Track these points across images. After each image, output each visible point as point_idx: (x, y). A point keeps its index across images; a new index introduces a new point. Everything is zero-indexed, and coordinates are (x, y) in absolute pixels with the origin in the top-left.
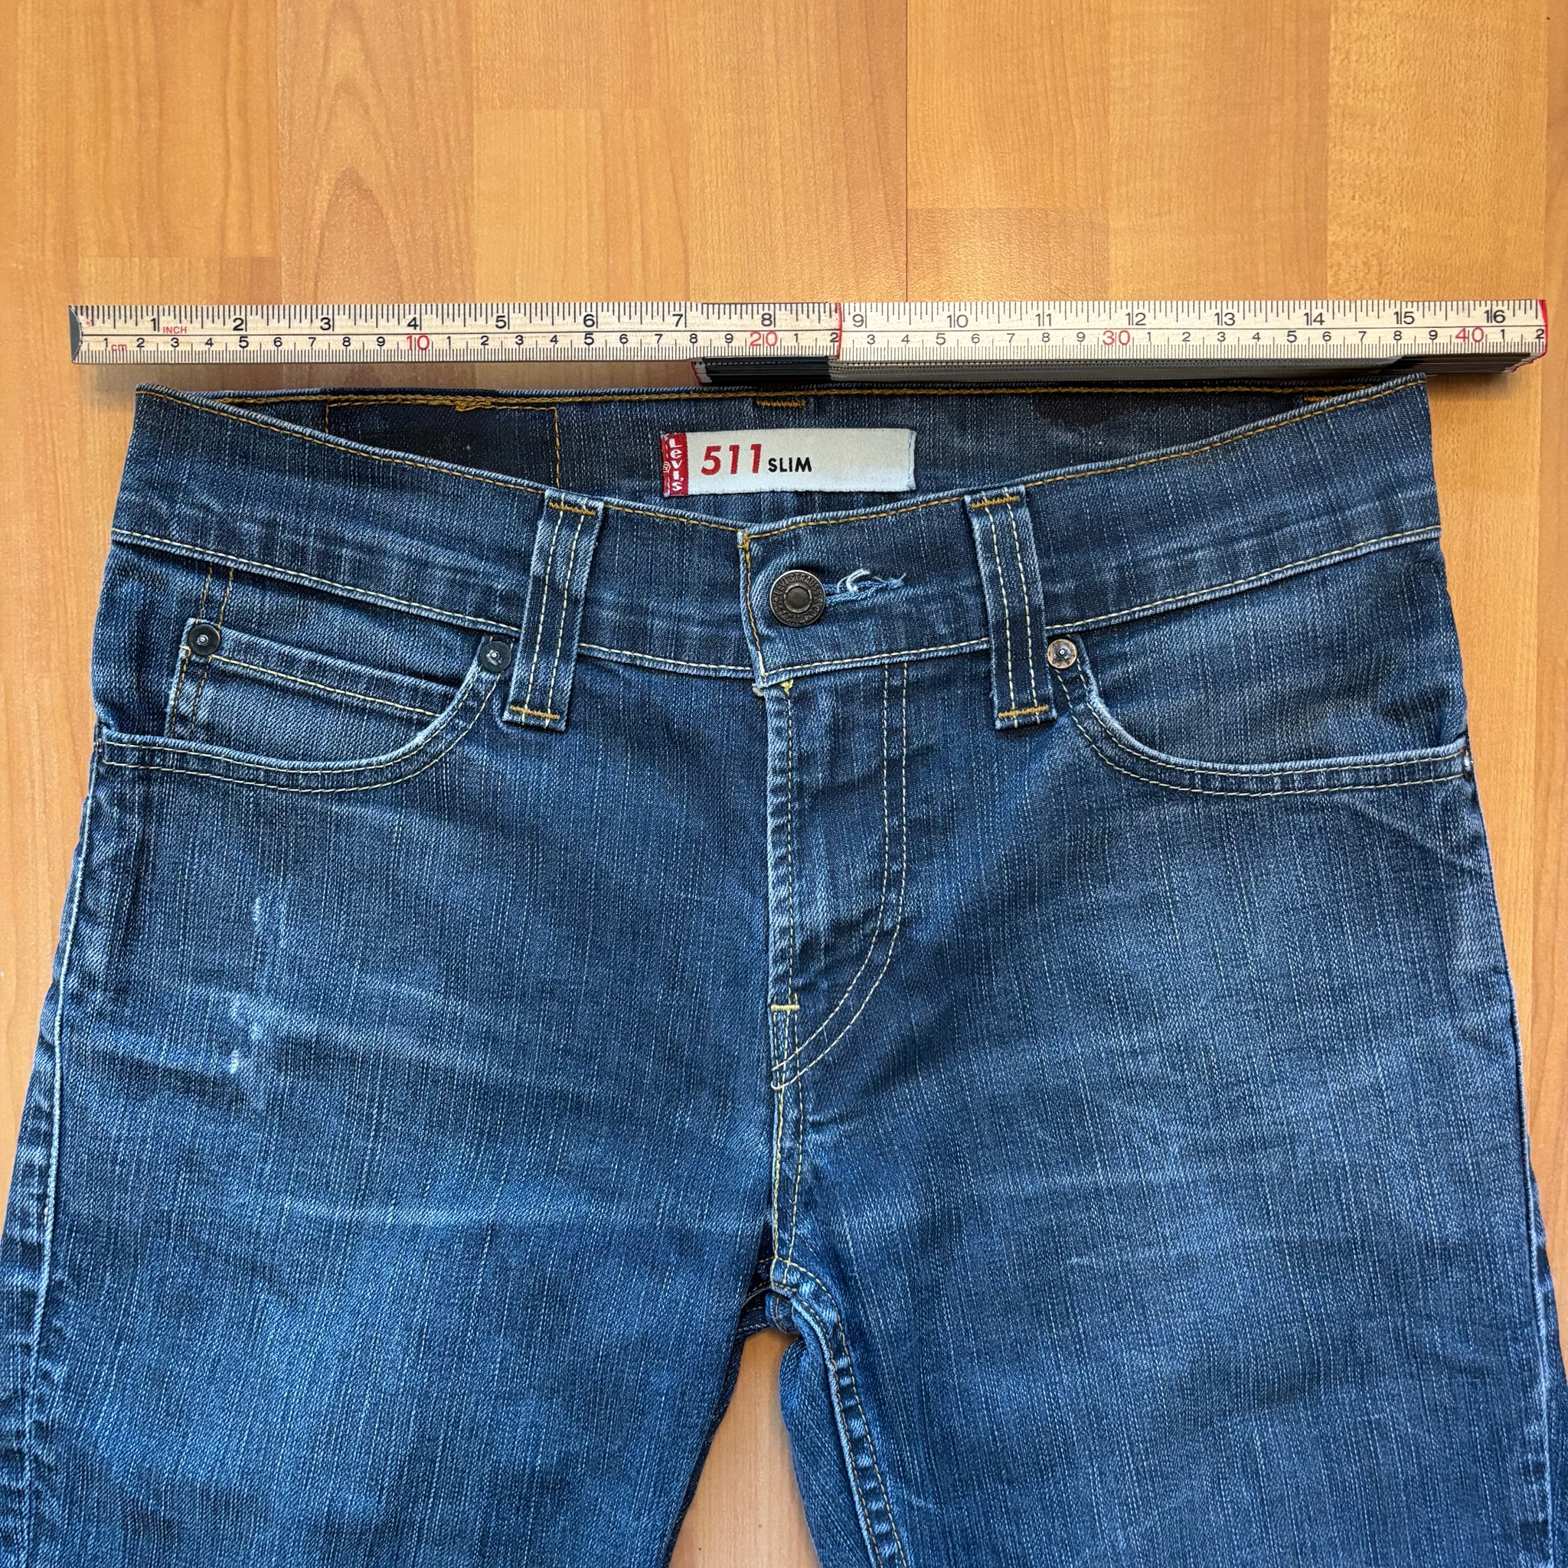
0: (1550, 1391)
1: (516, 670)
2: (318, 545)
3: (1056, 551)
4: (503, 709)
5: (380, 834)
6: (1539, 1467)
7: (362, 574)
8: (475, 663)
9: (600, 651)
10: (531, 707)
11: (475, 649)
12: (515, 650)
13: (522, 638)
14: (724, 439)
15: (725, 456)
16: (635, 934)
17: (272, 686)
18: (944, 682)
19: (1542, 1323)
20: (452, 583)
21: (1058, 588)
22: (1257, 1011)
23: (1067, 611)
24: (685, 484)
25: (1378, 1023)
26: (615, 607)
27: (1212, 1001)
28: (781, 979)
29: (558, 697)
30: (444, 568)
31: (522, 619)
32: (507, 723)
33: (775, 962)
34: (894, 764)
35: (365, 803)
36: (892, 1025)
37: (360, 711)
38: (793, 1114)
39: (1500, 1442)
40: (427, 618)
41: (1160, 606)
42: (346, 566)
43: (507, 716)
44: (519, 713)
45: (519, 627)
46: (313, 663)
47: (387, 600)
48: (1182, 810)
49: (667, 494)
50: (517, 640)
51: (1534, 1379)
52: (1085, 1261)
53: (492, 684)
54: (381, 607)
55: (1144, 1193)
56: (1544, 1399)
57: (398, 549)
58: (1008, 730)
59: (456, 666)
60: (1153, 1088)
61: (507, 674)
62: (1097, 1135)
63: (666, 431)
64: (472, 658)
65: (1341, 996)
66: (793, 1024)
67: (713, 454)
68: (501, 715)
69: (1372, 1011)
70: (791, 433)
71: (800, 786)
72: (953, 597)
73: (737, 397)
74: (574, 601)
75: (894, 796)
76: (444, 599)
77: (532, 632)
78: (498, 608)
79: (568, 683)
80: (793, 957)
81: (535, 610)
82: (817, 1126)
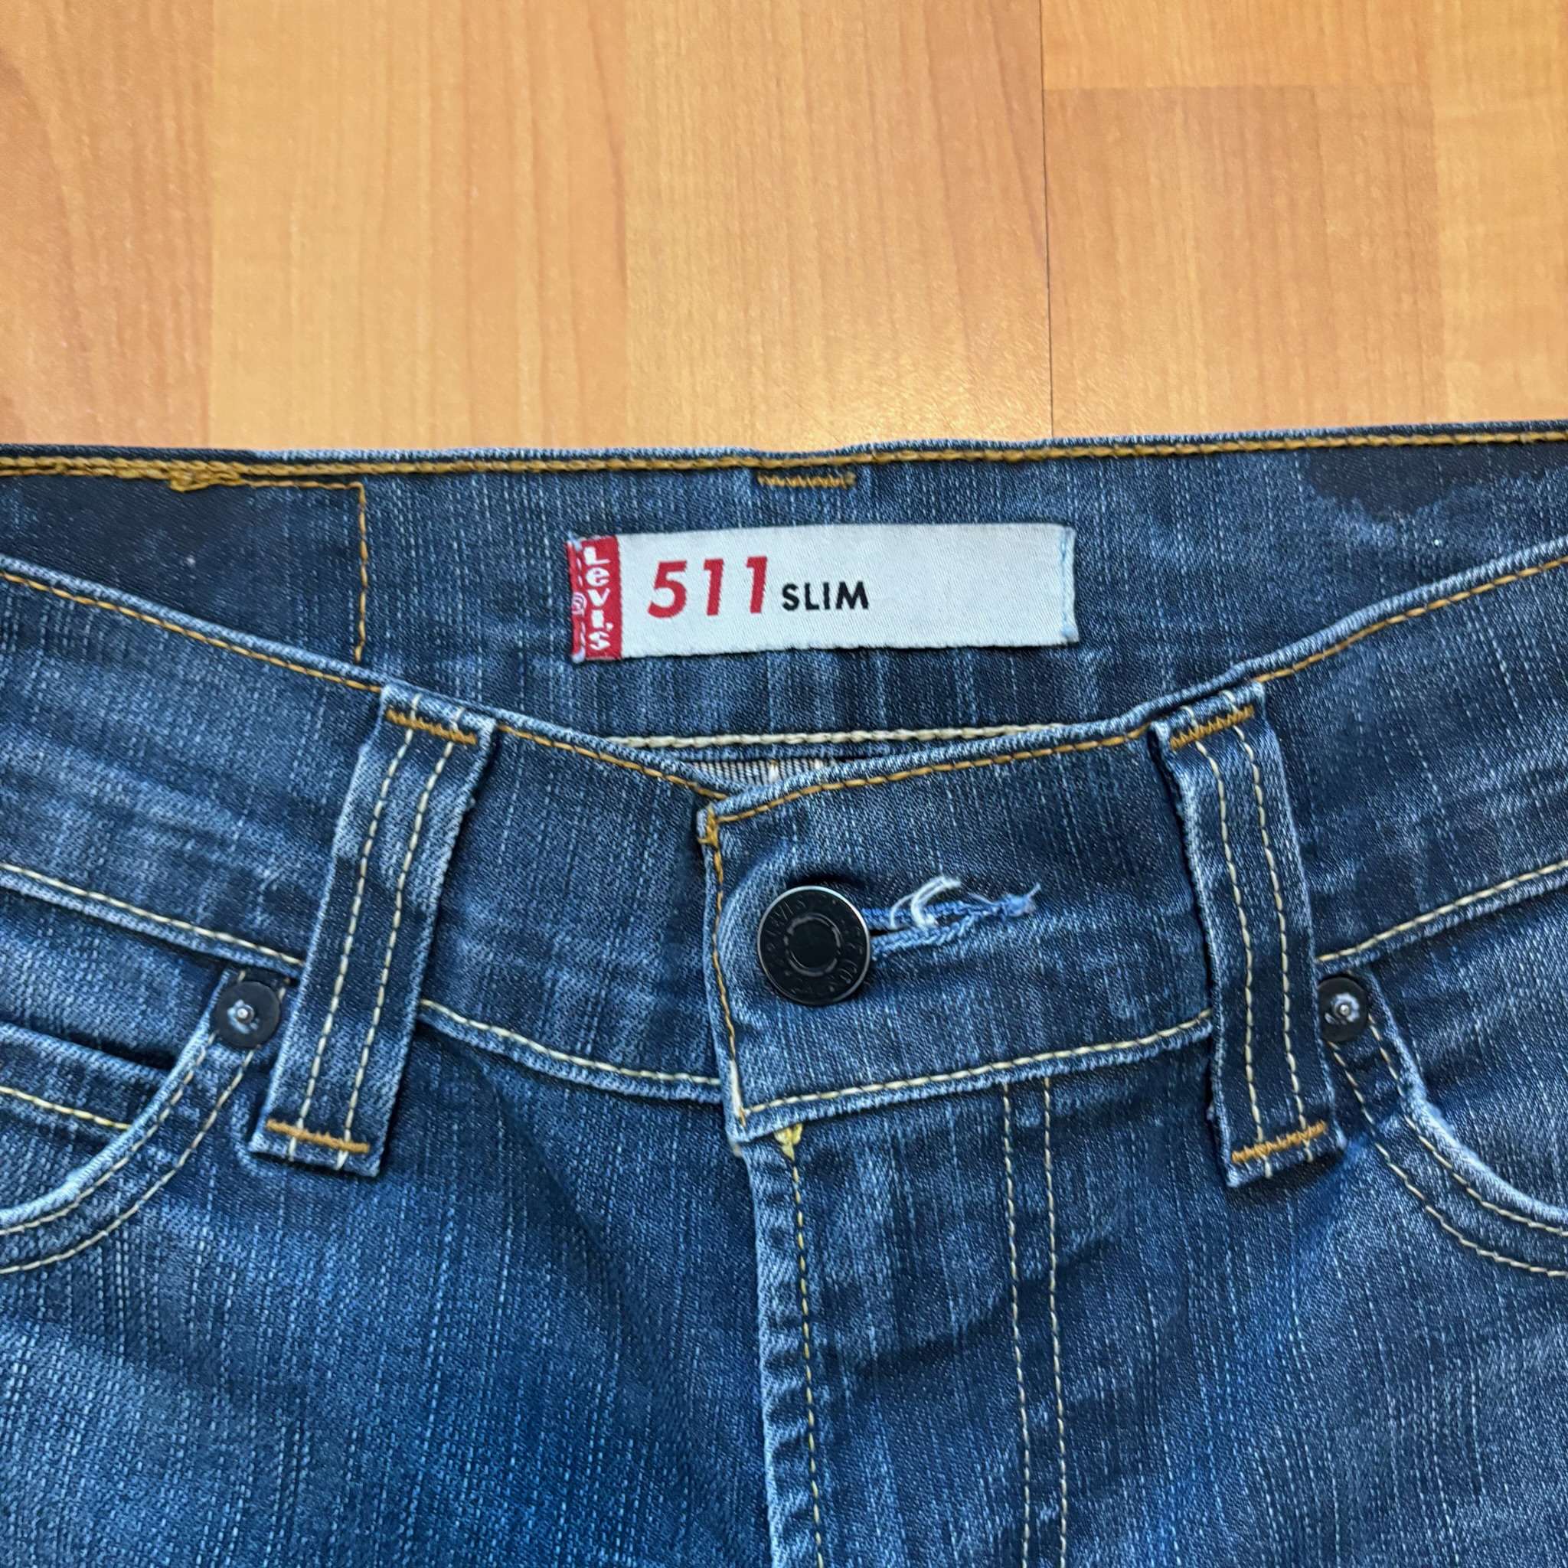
1: (286, 1045)
4: (251, 1127)
8: (204, 1025)
10: (310, 1125)
11: (207, 995)
12: (287, 1003)
13: (305, 980)
14: (694, 547)
15: (696, 582)
20: (175, 858)
24: (615, 637)
29: (368, 1109)
30: (164, 826)
31: (307, 940)
32: (260, 1157)
40: (117, 927)
43: (258, 1142)
44: (283, 1137)
45: (302, 956)
47: (43, 885)
49: (579, 657)
50: (295, 983)
53: (234, 1072)
54: (28, 898)
59: (165, 1028)
61: (266, 1054)
63: (579, 533)
64: (201, 1013)
67: (671, 576)
68: (248, 1138)
70: (825, 534)
72: (1147, 938)
73: (720, 468)
74: (414, 917)
75: (1037, 1355)
76: (155, 890)
77: (326, 970)
78: (259, 918)
79: (390, 1083)
81: (336, 926)
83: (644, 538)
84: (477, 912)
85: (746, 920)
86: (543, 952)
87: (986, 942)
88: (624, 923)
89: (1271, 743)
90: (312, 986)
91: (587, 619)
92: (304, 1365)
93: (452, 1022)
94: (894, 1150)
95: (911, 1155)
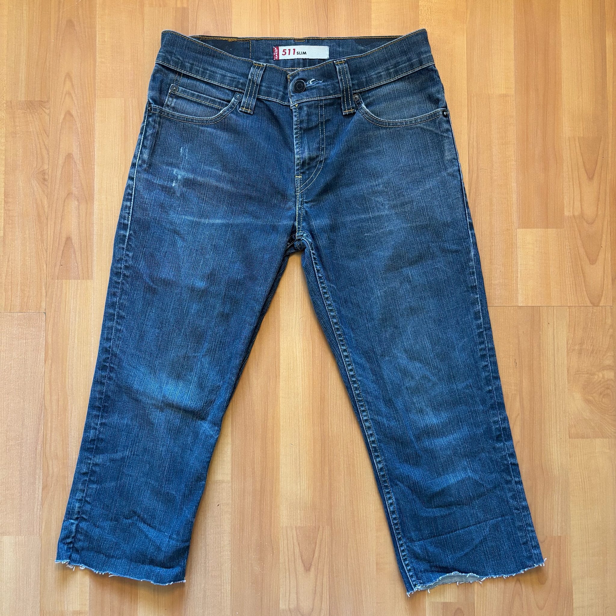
0: (474, 255)
1: (243, 100)
2: (202, 70)
3: (354, 74)
4: (239, 108)
5: (210, 134)
6: (473, 273)
7: (210, 77)
8: (234, 98)
10: (246, 108)
11: (234, 94)
14: (287, 48)
15: (287, 52)
18: (332, 104)
19: (471, 239)
20: (230, 80)
21: (355, 82)
22: (403, 174)
23: (356, 88)
24: (278, 57)
25: (429, 176)
27: (393, 172)
28: (298, 170)
29: (252, 106)
30: (229, 77)
31: (245, 89)
32: (240, 111)
33: (296, 166)
34: (322, 123)
35: (208, 127)
36: (323, 180)
37: (208, 106)
38: (301, 200)
39: (464, 267)
40: (224, 87)
41: (375, 86)
42: (208, 75)
43: (240, 109)
44: (243, 109)
45: (244, 91)
46: (198, 95)
47: (216, 83)
48: (384, 131)
49: (274, 59)
50: (244, 93)
51: (470, 251)
52: (368, 234)
53: (237, 102)
54: (214, 84)
55: (380, 217)
56: (473, 256)
57: (219, 72)
58: (346, 116)
59: (230, 98)
60: (381, 193)
61: (241, 100)
62: (369, 205)
63: (275, 46)
65: (421, 169)
66: (300, 180)
67: (285, 51)
68: (239, 109)
69: (428, 172)
70: (302, 46)
71: (301, 128)
72: (333, 84)
73: (290, 39)
74: (257, 85)
75: (322, 130)
76: (228, 83)
77: (247, 91)
78: (240, 86)
79: (254, 104)
80: (300, 165)
81: (248, 87)
82: (306, 202)
83: (282, 47)
84: (264, 84)
85: (293, 85)
86: (271, 88)
87: (317, 85)
88: (279, 85)
89: (346, 65)
90: (246, 91)
91: (275, 56)
93: (261, 97)
94: (307, 106)
95: (309, 107)
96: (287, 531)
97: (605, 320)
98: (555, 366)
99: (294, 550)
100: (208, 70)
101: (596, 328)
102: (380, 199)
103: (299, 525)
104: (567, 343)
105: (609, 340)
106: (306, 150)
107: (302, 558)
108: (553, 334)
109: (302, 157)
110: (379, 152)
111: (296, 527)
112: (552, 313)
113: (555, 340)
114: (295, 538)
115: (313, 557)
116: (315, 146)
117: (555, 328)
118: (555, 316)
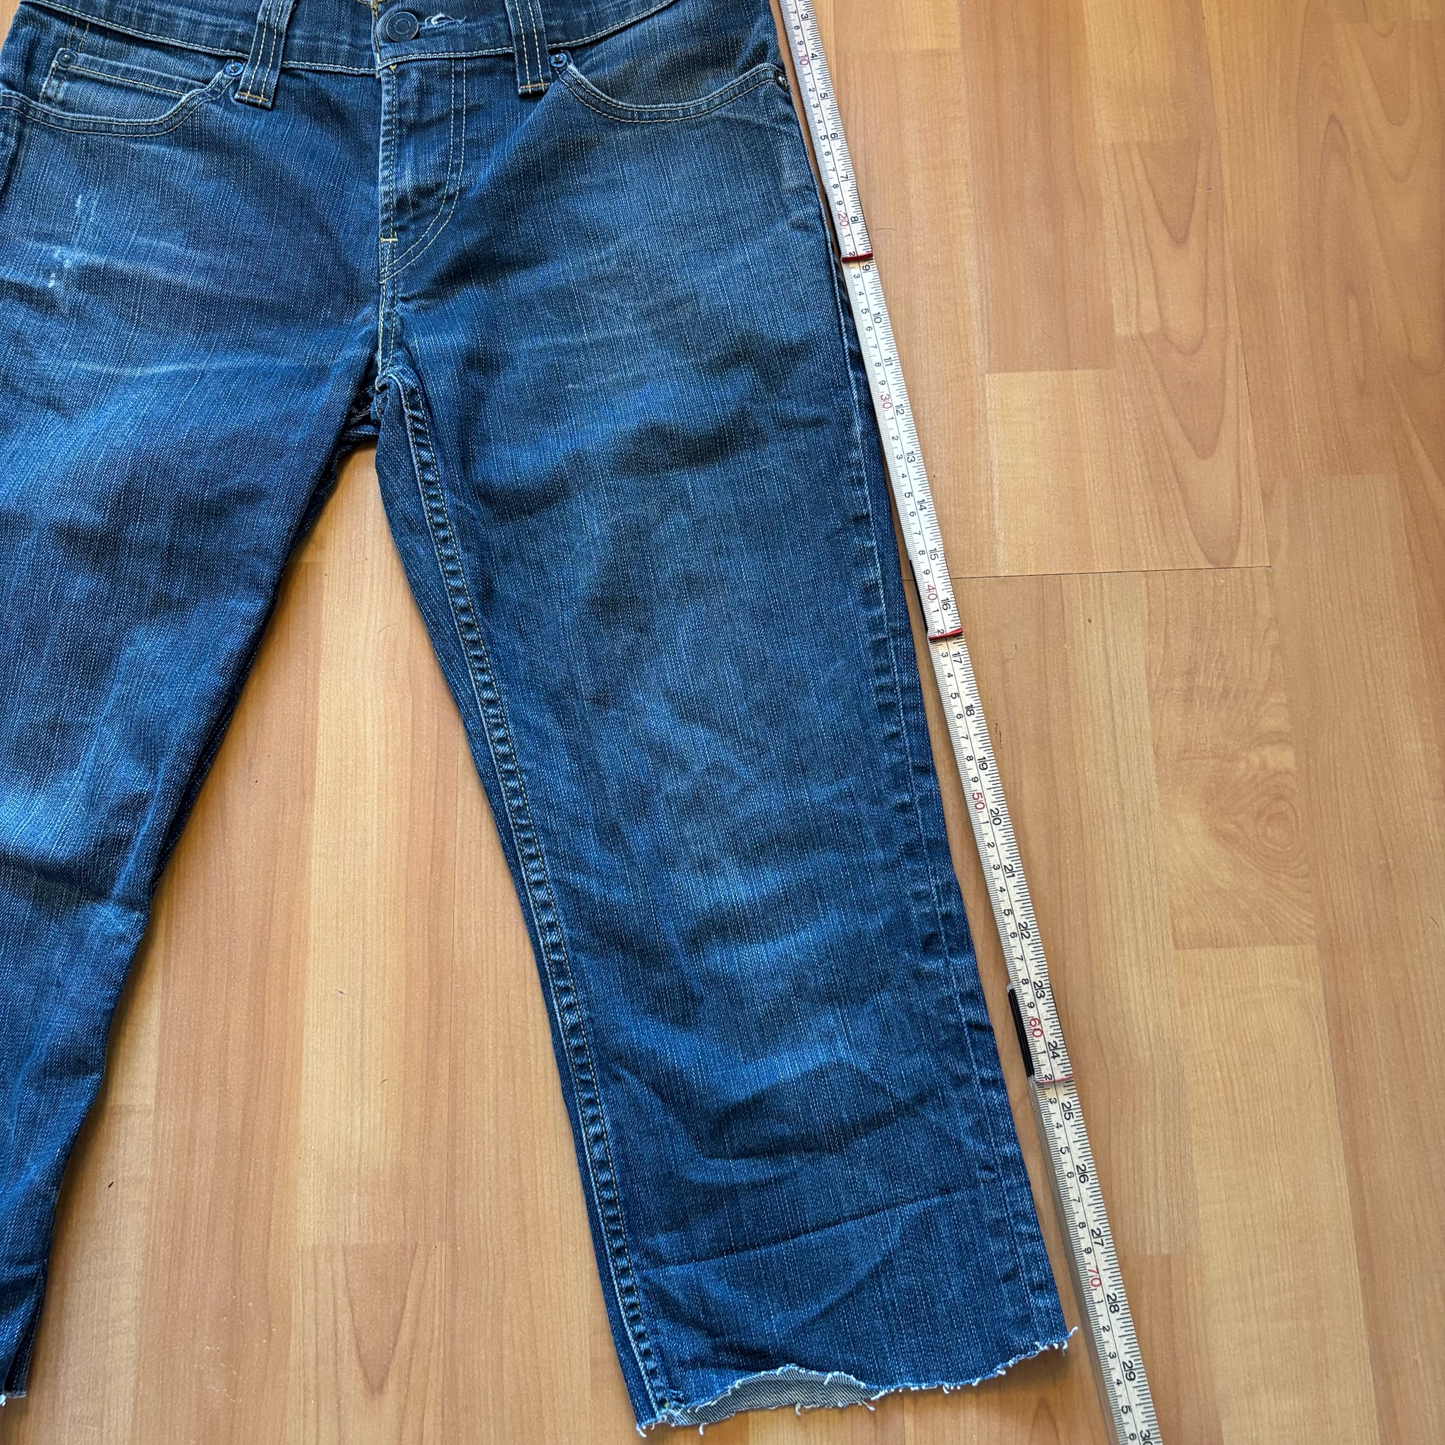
2: (139, 12)
3: (552, 5)
4: (235, 93)
5: (156, 158)
7: (162, 28)
8: (220, 71)
9: (292, 64)
10: (251, 93)
11: (221, 65)
12: (245, 65)
13: (249, 60)
16: (302, 206)
17: (103, 83)
18: (488, 71)
20: (213, 32)
21: (553, 23)
22: (674, 231)
23: (559, 36)
25: (744, 235)
26: (302, 37)
27: (647, 226)
28: (386, 221)
29: (268, 89)
31: (250, 49)
32: (238, 100)
33: (383, 213)
34: (458, 112)
35: (151, 143)
36: (452, 245)
37: (152, 95)
38: (390, 294)
40: (196, 51)
41: (611, 29)
42: (154, 23)
43: (237, 96)
44: (244, 96)
45: (248, 53)
46: (128, 69)
47: (175, 42)
48: (628, 133)
50: (247, 60)
52: (577, 386)
53: (230, 81)
55: (610, 344)
56: (859, 435)
57: (184, 15)
58: (525, 96)
59: (209, 73)
60: (614, 280)
62: (583, 314)
64: (219, 69)
66: (393, 248)
68: (234, 96)
69: (742, 226)
71: (400, 121)
72: (492, 25)
74: (280, 35)
75: (458, 128)
76: (207, 40)
77: (256, 54)
78: (238, 43)
79: (274, 81)
80: (393, 210)
81: (258, 42)
82: (404, 300)
84: (298, 30)
85: (385, 23)
86: (317, 39)
87: (450, 27)
90: (253, 53)
92: (248, 141)
94: (421, 70)
95: (426, 72)
96: (316, 1263)
97: (1254, 606)
98: (1115, 738)
99: (336, 1322)
100: (153, 11)
101: (1231, 629)
102: (613, 297)
103: (354, 1241)
104: (1149, 674)
105: (1269, 662)
106: (408, 172)
107: (358, 1348)
108: (1105, 649)
109: (397, 190)
110: (611, 185)
111: (344, 1249)
112: (1097, 592)
113: (1111, 664)
114: (341, 1283)
115: (395, 1345)
116: (434, 159)
117: (1109, 633)
118: (1106, 599)
